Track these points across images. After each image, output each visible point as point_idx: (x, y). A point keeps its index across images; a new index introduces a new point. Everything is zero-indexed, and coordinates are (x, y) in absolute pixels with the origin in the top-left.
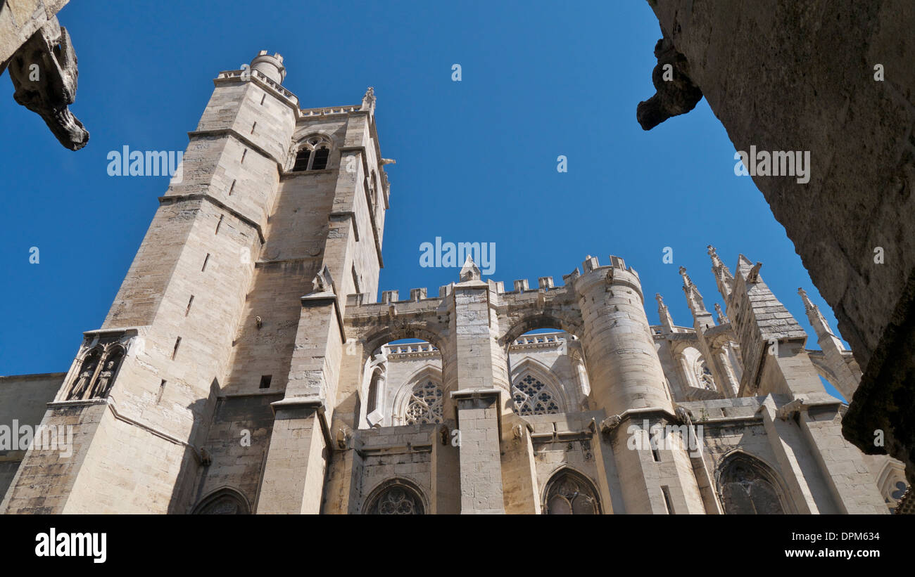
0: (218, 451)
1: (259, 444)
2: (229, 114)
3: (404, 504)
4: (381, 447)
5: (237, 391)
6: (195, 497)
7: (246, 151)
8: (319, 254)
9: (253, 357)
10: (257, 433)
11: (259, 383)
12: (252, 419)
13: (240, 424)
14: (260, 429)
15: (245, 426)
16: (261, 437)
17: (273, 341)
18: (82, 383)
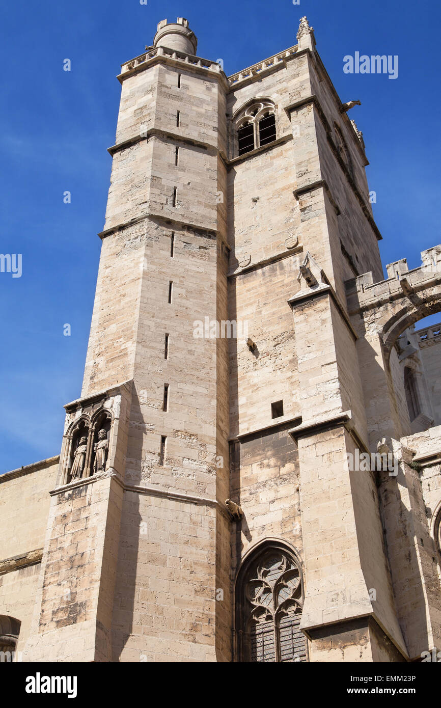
1: (289, 482)
2: (146, 112)
5: (248, 429)
7: (177, 149)
8: (297, 243)
9: (255, 385)
10: (284, 470)
11: (270, 413)
12: (274, 455)
13: (262, 465)
14: (286, 465)
15: (268, 466)
16: (289, 474)
17: (272, 361)
18: (79, 460)
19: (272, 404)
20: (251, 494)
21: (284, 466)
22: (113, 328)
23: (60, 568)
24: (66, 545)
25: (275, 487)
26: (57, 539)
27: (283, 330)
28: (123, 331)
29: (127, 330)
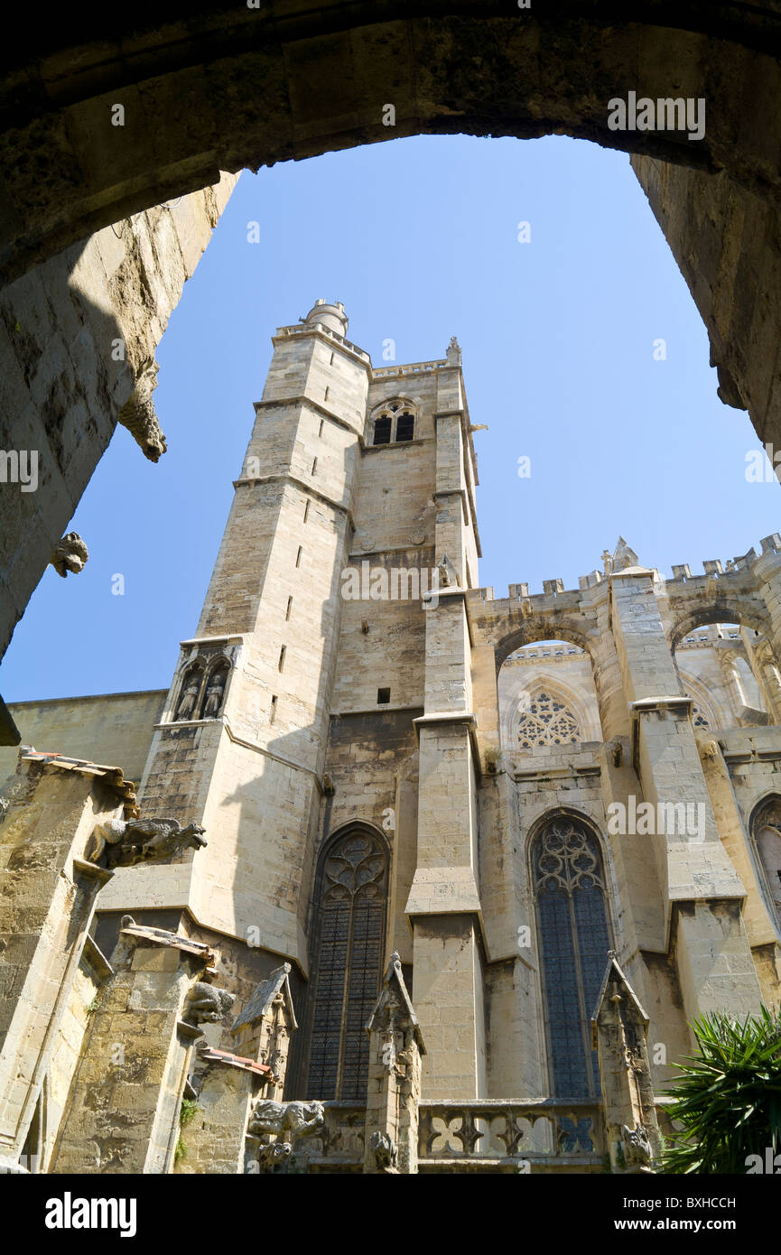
0: (339, 777)
1: (387, 769)
2: (296, 379)
3: (573, 838)
4: (537, 770)
5: (351, 708)
6: (321, 832)
7: (322, 422)
8: (424, 542)
9: (364, 667)
10: (382, 756)
11: (376, 698)
12: (375, 740)
13: (361, 747)
14: (387, 752)
15: (368, 749)
16: (388, 760)
17: (385, 647)
18: (188, 700)
19: (379, 690)
20: (346, 772)
21: (383, 752)
22: (237, 577)
23: (157, 805)
24: (167, 783)
25: (372, 770)
26: (157, 775)
27: (399, 621)
28: (248, 583)
29: (253, 582)
